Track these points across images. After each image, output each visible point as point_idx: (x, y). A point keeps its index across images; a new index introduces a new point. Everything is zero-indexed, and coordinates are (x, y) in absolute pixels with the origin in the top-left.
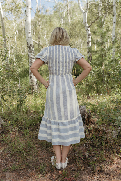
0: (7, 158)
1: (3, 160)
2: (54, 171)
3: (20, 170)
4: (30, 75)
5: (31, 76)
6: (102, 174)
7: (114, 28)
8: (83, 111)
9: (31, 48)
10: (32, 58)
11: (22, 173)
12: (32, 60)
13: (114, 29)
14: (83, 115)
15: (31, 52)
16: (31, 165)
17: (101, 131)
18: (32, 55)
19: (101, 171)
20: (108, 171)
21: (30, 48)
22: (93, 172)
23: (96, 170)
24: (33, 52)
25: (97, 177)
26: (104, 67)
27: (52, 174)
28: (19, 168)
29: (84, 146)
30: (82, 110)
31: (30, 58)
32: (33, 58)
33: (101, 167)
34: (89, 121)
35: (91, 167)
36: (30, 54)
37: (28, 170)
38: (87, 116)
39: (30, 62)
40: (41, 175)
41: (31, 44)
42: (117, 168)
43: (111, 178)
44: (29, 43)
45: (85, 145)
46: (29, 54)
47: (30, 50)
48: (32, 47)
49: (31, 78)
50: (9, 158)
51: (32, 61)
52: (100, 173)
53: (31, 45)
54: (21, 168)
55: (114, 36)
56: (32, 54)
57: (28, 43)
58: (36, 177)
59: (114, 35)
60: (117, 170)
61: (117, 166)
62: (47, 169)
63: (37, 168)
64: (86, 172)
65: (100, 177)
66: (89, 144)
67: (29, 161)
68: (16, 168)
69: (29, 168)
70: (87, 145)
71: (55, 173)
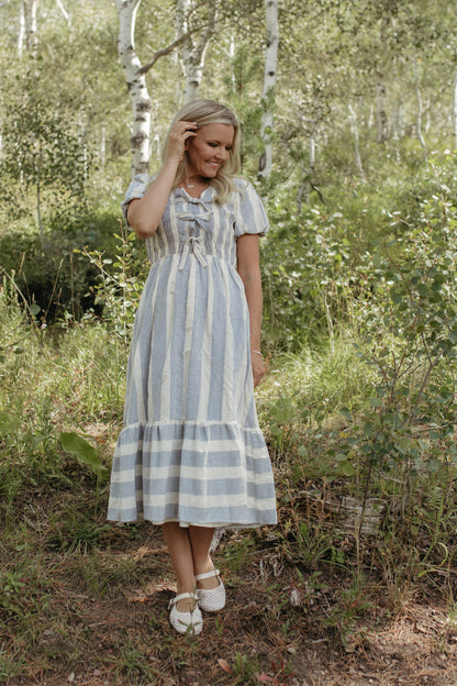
2: (184, 665)
6: (373, 659)
19: (367, 649)
22: (336, 654)
23: (349, 645)
25: (360, 669)
28: (24, 671)
33: (362, 636)
35: (324, 640)
37: (65, 677)
43: (406, 667)
45: (265, 566)
52: (366, 657)
54: (31, 673)
60: (419, 643)
61: (415, 628)
62: (151, 662)
63: (107, 664)
64: (313, 657)
65: (369, 668)
66: (279, 561)
67: (53, 640)
68: (12, 675)
69: (70, 666)
70: (275, 566)
71: (192, 673)
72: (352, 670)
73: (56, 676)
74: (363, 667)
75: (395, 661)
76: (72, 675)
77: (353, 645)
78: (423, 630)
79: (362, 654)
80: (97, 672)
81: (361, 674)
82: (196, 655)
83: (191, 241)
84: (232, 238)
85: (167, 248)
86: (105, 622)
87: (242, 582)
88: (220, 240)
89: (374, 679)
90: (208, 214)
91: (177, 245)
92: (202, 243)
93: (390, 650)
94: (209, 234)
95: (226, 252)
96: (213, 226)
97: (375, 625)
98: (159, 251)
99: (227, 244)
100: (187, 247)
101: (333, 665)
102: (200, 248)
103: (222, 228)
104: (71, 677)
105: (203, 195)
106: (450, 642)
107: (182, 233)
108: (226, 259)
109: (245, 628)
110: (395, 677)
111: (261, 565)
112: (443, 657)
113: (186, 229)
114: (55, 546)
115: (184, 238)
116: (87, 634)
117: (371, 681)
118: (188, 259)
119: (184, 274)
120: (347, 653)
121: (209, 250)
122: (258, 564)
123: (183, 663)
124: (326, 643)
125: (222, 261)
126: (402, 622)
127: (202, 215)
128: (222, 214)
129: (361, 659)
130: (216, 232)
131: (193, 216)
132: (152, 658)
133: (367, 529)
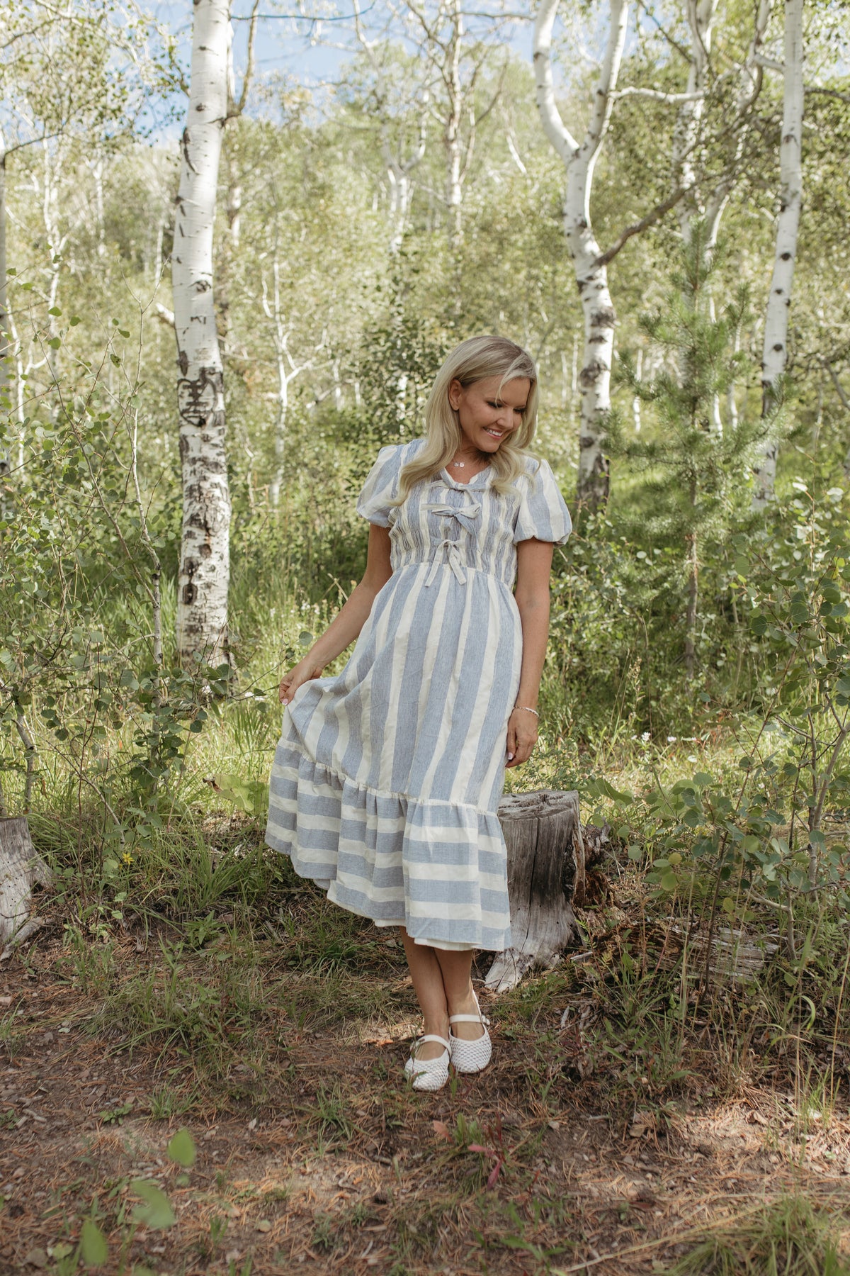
0: (108, 1064)
1: (86, 1073)
2: (399, 1127)
3: (203, 1121)
4: (184, 581)
5: (190, 588)
6: (666, 1149)
7: (779, 292)
8: (564, 822)
9: (206, 395)
10: (204, 460)
11: (214, 1132)
12: (208, 474)
13: (782, 299)
14: (563, 845)
15: (202, 423)
16: (262, 1099)
17: (665, 942)
18: (206, 439)
19: (661, 1135)
20: (702, 1138)
21: (195, 389)
22: (616, 1136)
23: (637, 1127)
24: (215, 424)
25: (641, 1160)
26: (695, 558)
27: (387, 1143)
28: (195, 1110)
29: (564, 1018)
30: (556, 811)
31: (194, 461)
32: (217, 465)
33: (661, 1116)
34: (592, 884)
35: (607, 1116)
36: (198, 433)
37: (245, 1123)
38: (583, 856)
39: (191, 489)
40: (328, 1145)
41: (208, 364)
42: (749, 1127)
43: (711, 1166)
44: (190, 358)
45: (571, 1015)
46: (188, 430)
47: (196, 403)
48: (209, 388)
49: (189, 601)
50: (124, 1065)
51: (205, 485)
52: (656, 1144)
53: (203, 371)
54: (203, 1113)
55: (778, 348)
56: (211, 431)
57: (183, 354)
58: (297, 1151)
59: (781, 340)
60: (749, 1137)
61: (752, 1116)
62: (358, 1116)
63: (301, 1114)
64: (582, 1137)
65: (654, 1160)
66: (592, 1009)
67: (244, 1078)
68: (178, 1112)
69: (254, 1112)
70: (583, 1015)
71: (405, 1136)
72: (628, 1159)
73: (233, 1120)
74: (644, 1157)
75: (698, 1155)
76: (255, 1121)
77: (642, 1127)
78: (763, 1121)
79: (652, 1140)
80: (286, 1122)
81: (639, 1165)
82: (420, 1116)
83: (446, 546)
84: (508, 545)
85: (414, 553)
86: (320, 1063)
87: (527, 1032)
88: (488, 548)
89: (655, 1174)
90: (475, 507)
91: (427, 549)
92: (463, 550)
93: (698, 1140)
94: (472, 537)
95: (498, 565)
96: (479, 527)
97: (693, 1107)
98: (404, 556)
99: (500, 554)
100: (440, 554)
101: (606, 1149)
102: (459, 557)
103: (493, 530)
104: (252, 1124)
105: (474, 480)
106: (797, 1141)
107: (434, 534)
108: (498, 575)
109: (503, 1090)
110: (687, 1175)
111: (566, 1012)
112: (774, 1158)
113: (441, 529)
114: (293, 962)
115: (437, 541)
116: (288, 1076)
117: (649, 1176)
118: (440, 571)
119: (430, 593)
120: (632, 1138)
121: (471, 561)
122: (563, 1010)
123: (398, 1123)
124: (607, 1120)
125: (491, 579)
126: (736, 1106)
127: (466, 509)
128: (496, 510)
129: (649, 1147)
130: (483, 535)
131: (451, 510)
132: (360, 1113)
133: (740, 977)
